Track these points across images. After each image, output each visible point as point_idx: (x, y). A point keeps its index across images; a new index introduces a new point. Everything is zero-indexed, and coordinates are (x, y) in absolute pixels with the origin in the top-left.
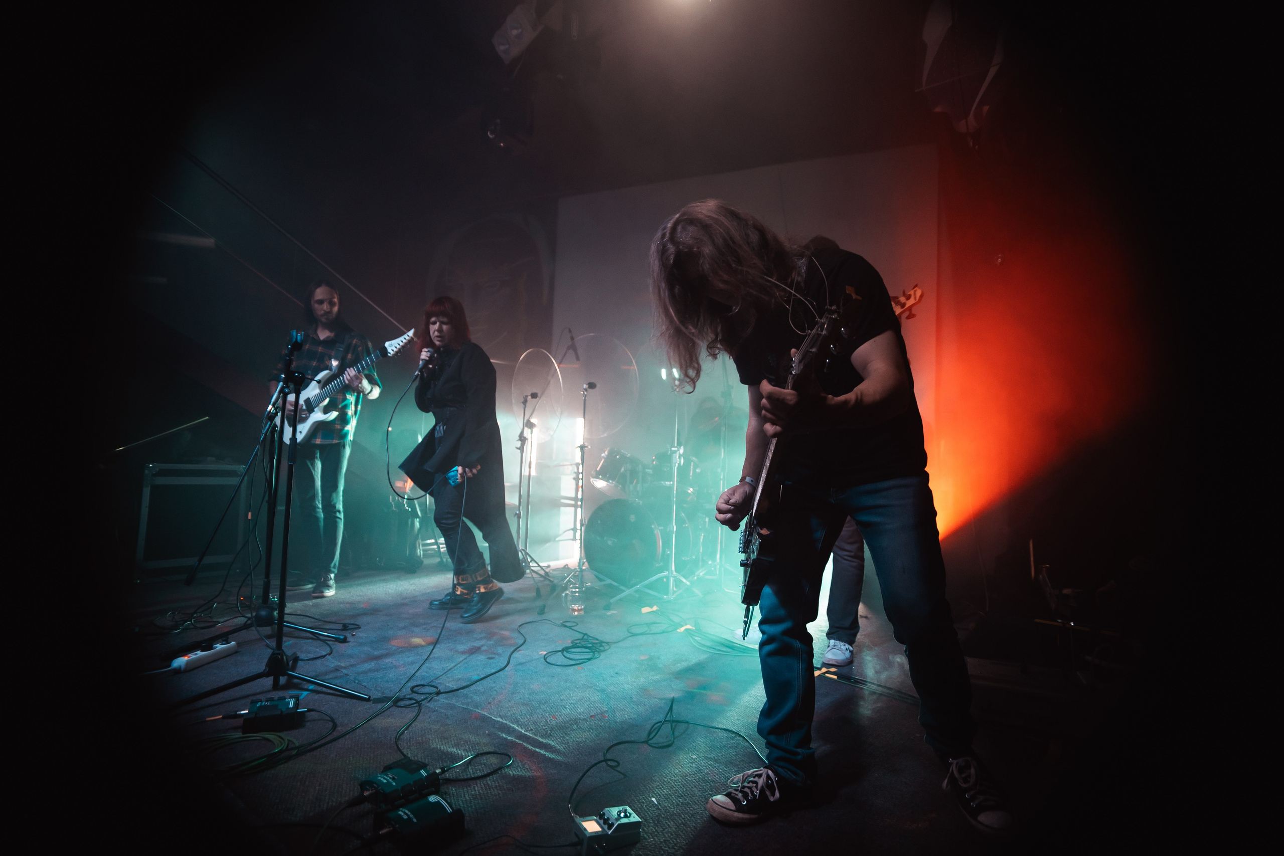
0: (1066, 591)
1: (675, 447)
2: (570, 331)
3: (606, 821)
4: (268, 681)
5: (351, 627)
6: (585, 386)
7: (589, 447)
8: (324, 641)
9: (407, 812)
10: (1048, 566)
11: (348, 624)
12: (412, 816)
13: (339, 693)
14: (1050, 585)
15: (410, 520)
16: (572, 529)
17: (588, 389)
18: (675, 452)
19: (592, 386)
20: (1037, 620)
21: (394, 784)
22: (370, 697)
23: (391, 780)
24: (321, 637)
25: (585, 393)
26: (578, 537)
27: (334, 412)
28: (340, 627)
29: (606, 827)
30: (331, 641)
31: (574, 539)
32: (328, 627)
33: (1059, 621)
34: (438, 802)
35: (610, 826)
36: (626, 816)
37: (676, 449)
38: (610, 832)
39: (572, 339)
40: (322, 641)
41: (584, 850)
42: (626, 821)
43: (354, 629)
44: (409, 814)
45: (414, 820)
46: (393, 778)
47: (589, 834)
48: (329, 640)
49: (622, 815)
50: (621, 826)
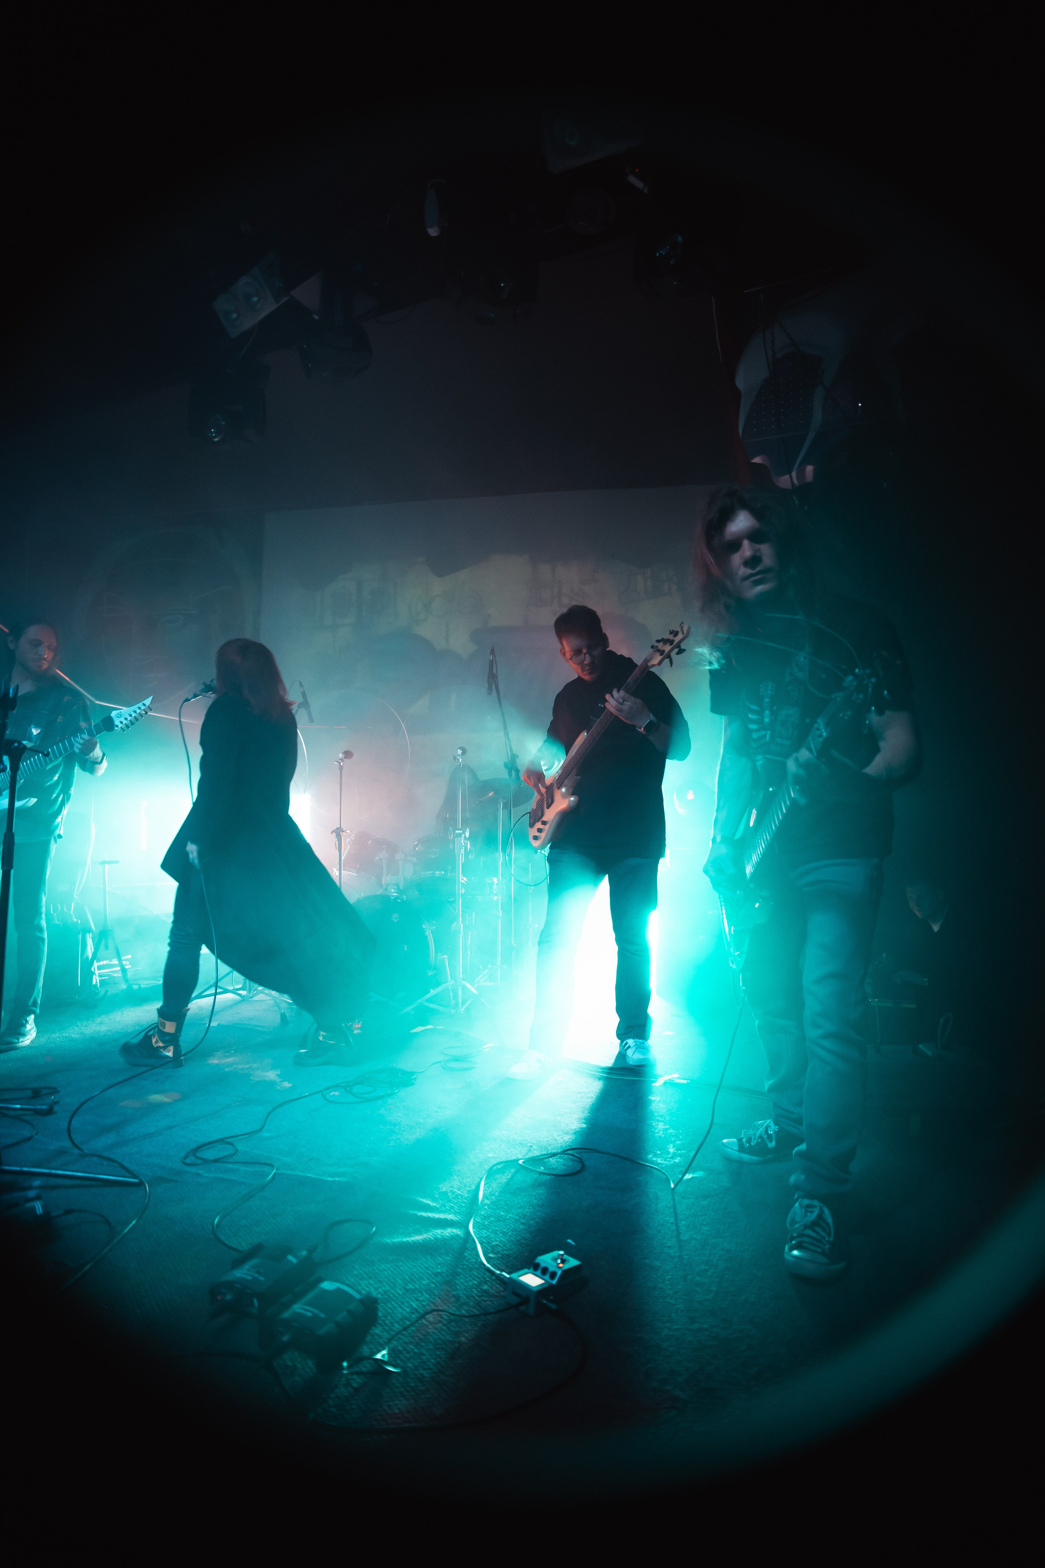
1: (460, 830)
2: (301, 685)
3: (545, 1271)
5: (44, 1092)
6: (341, 755)
7: (349, 831)
8: (17, 1118)
9: (305, 1307)
12: (316, 1311)
15: (80, 936)
17: (345, 760)
18: (460, 835)
19: (348, 754)
21: (262, 1278)
23: (256, 1275)
24: (11, 1113)
25: (342, 764)
27: (32, 799)
28: (30, 1093)
29: (547, 1277)
30: (27, 1115)
34: (338, 1290)
35: (553, 1275)
36: (563, 1261)
37: (461, 831)
38: (554, 1282)
39: (304, 695)
40: (10, 1117)
41: (531, 1309)
42: (567, 1266)
43: (51, 1094)
44: (311, 1309)
45: (323, 1315)
46: (258, 1272)
47: (536, 1289)
48: (23, 1115)
49: (559, 1261)
50: (566, 1273)
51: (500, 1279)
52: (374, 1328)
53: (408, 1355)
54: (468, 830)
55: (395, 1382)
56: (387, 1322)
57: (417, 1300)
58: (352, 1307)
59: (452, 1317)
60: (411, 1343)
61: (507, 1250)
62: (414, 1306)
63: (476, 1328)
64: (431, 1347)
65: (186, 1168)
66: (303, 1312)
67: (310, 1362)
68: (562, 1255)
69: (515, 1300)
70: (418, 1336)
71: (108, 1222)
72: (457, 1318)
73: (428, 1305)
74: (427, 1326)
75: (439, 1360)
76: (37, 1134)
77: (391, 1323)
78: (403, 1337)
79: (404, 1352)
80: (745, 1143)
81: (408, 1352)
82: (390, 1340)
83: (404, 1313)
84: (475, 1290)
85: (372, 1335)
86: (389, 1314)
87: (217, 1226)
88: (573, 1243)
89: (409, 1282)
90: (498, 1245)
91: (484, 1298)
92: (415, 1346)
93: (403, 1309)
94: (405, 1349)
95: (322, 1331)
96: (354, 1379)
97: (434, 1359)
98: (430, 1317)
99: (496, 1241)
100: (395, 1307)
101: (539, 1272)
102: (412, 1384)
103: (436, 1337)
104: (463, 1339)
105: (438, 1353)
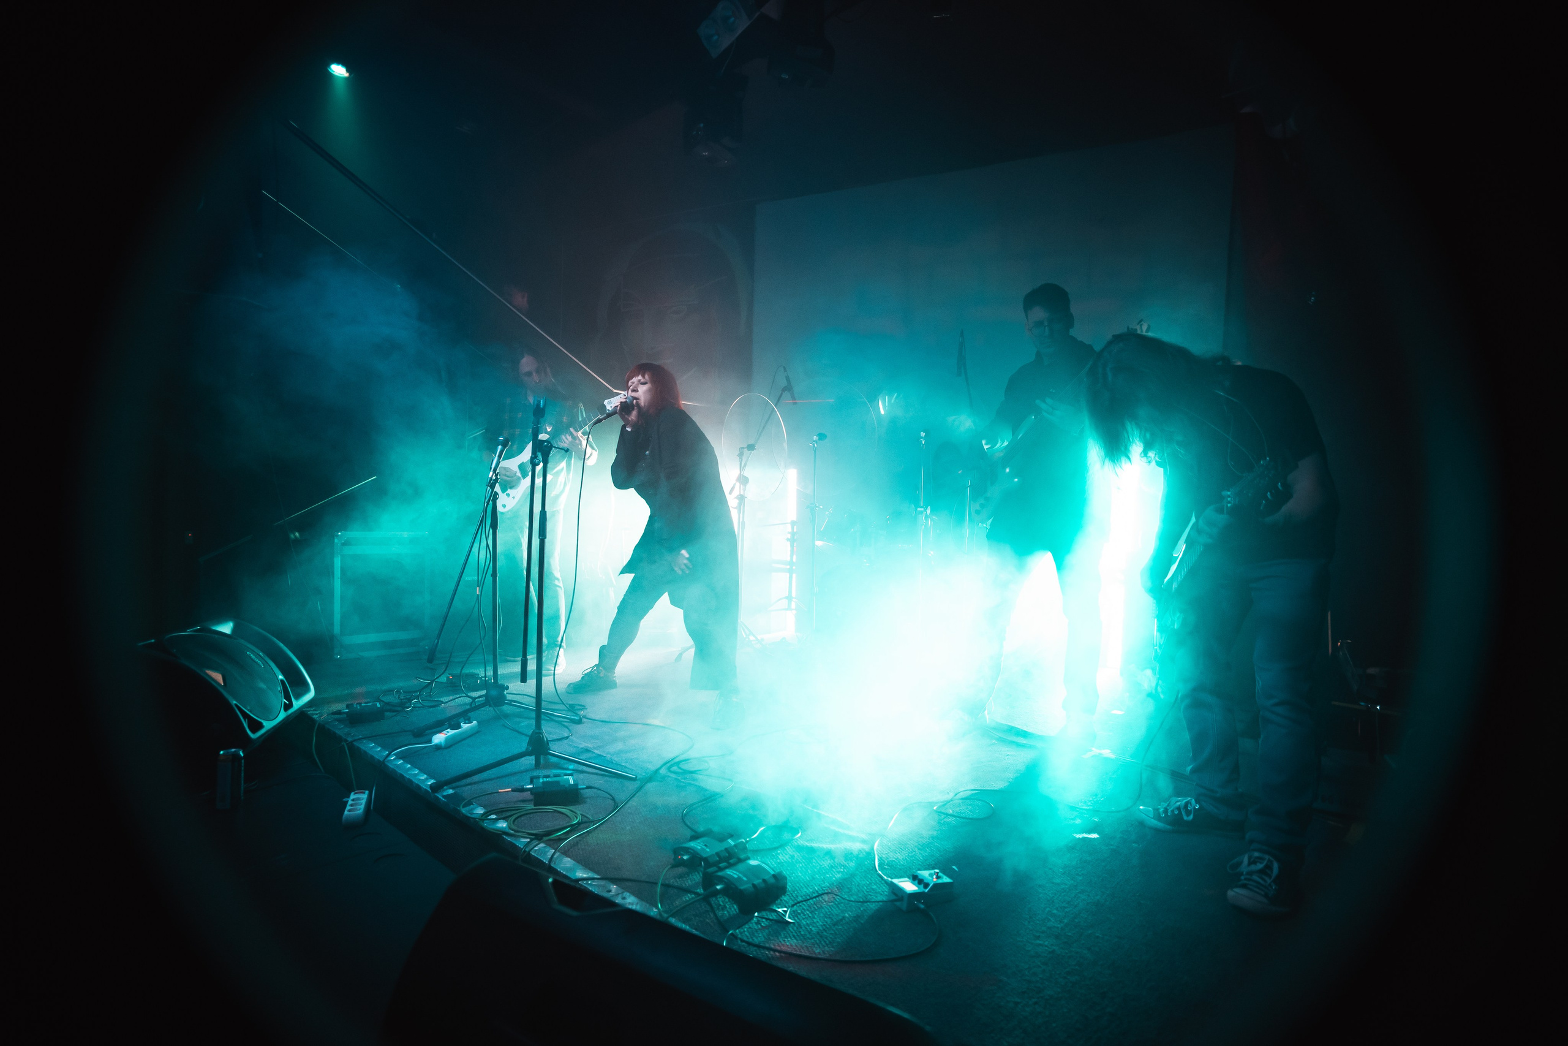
0: (1371, 671)
1: (921, 507)
3: (920, 882)
4: (530, 760)
6: (815, 438)
8: (559, 723)
9: (735, 872)
10: (1349, 641)
11: (576, 705)
12: (741, 875)
13: (606, 774)
14: (1351, 663)
16: (786, 598)
17: (818, 441)
18: (921, 512)
19: (822, 437)
20: (1334, 703)
21: (708, 850)
22: (636, 777)
23: (704, 847)
24: (557, 719)
25: (815, 445)
26: (793, 605)
29: (922, 886)
30: (566, 722)
31: (789, 608)
32: (553, 708)
33: (1362, 704)
34: (760, 867)
35: (926, 885)
36: (938, 877)
37: (922, 509)
38: (926, 891)
39: (788, 379)
40: (557, 722)
41: (904, 906)
42: (940, 881)
43: (581, 710)
44: (738, 873)
45: (745, 879)
46: (706, 845)
47: (908, 892)
48: (563, 721)
49: (935, 877)
50: (936, 885)
51: (886, 882)
52: (783, 896)
53: (804, 917)
54: (929, 507)
55: (791, 929)
56: (794, 895)
57: (819, 885)
58: (766, 877)
59: (843, 901)
60: (808, 910)
61: (900, 865)
62: (817, 889)
63: (859, 911)
64: (822, 915)
65: (669, 774)
66: (732, 874)
67: (735, 907)
68: (938, 873)
69: (894, 897)
70: (814, 908)
71: (613, 799)
72: (846, 901)
73: (827, 890)
74: (823, 903)
75: (825, 924)
76: (571, 735)
77: (797, 896)
78: (803, 906)
79: (802, 915)
80: (1161, 813)
81: (805, 915)
82: (793, 906)
83: (808, 892)
84: (865, 888)
85: (781, 900)
86: (797, 890)
87: (685, 815)
88: (957, 869)
89: (817, 874)
90: (894, 861)
91: (870, 893)
92: (811, 913)
93: (807, 889)
94: (803, 913)
95: (742, 888)
96: (763, 922)
97: (823, 923)
98: (826, 897)
99: (893, 857)
100: (802, 888)
101: (916, 882)
102: (802, 933)
103: (827, 910)
104: (847, 915)
105: (826, 919)
